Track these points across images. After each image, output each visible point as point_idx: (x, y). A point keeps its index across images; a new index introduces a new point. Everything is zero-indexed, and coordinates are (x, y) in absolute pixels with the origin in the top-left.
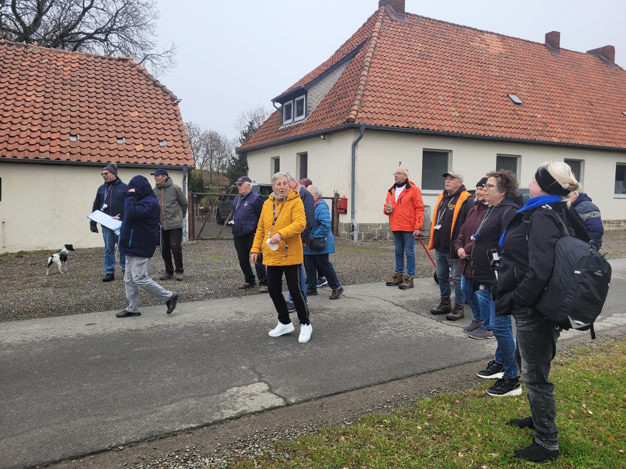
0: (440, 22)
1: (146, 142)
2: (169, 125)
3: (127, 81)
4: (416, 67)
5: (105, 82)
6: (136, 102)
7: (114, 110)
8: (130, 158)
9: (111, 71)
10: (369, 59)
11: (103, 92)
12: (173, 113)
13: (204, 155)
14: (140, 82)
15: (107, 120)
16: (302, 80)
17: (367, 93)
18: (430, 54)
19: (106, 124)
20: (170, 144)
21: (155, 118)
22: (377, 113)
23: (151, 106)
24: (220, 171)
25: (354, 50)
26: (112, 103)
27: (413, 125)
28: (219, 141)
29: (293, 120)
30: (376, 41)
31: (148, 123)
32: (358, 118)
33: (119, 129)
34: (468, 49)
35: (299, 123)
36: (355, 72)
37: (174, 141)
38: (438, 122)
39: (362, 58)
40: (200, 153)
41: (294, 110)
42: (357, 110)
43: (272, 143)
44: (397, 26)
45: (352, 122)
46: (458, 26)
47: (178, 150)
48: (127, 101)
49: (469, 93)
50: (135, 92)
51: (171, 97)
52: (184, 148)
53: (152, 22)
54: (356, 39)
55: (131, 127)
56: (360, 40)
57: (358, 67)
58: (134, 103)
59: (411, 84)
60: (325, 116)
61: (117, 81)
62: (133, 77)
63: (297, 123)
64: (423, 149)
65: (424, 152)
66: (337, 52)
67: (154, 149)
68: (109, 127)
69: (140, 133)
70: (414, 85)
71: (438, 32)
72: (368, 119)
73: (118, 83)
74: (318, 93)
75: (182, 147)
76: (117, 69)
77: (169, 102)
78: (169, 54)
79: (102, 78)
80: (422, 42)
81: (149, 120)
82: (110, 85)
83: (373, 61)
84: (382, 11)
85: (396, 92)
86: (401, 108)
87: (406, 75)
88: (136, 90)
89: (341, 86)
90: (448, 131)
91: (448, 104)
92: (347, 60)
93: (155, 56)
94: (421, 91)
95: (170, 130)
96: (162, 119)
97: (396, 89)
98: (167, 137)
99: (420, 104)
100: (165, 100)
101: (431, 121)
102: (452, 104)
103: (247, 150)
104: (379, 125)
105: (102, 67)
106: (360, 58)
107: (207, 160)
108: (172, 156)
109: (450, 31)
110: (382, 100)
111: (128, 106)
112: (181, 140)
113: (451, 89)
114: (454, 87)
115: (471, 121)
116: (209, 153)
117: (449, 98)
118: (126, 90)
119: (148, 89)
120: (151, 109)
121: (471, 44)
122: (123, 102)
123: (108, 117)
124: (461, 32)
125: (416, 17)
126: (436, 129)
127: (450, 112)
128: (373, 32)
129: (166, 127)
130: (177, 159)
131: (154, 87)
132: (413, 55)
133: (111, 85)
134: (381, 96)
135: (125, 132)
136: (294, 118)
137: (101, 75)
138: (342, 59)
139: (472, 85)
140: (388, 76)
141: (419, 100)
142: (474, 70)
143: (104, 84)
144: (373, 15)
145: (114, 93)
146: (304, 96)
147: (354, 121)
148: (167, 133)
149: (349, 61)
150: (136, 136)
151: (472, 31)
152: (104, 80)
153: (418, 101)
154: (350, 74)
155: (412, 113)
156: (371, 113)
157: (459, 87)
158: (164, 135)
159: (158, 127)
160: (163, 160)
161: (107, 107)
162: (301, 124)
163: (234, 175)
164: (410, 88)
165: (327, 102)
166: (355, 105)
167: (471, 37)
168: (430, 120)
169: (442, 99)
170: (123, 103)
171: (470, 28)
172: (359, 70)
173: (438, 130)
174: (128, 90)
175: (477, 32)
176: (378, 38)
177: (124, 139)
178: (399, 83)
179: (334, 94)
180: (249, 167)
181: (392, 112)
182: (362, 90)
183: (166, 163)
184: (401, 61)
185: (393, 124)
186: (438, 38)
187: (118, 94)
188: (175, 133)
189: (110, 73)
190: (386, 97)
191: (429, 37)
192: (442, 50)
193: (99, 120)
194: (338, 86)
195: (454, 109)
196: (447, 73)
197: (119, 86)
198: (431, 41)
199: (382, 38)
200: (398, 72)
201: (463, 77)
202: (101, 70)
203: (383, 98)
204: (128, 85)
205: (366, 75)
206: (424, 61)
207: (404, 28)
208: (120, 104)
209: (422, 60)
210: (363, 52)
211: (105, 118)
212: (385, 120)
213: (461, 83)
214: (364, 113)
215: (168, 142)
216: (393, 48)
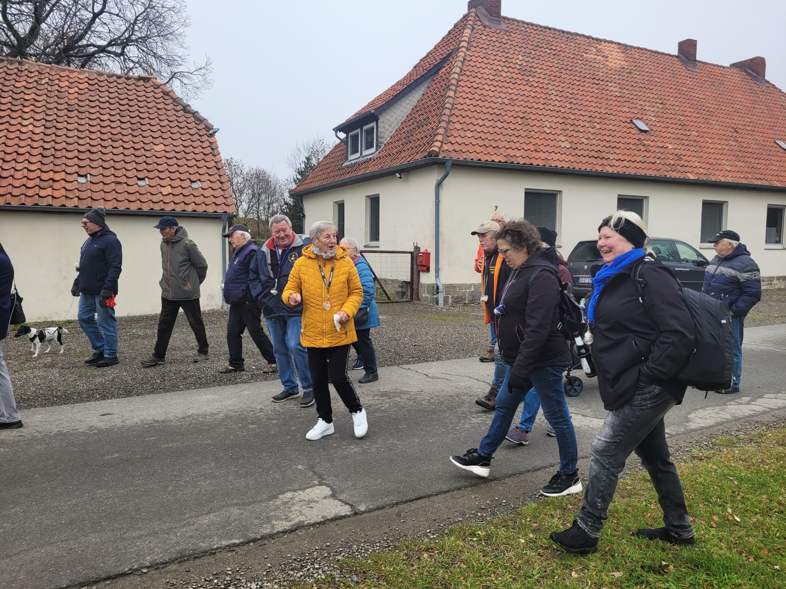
0: (546, 28)
1: (174, 184)
2: (203, 161)
3: (150, 105)
4: (516, 85)
5: (122, 108)
6: (162, 132)
7: (134, 142)
8: (154, 204)
9: (129, 93)
10: (456, 76)
11: (119, 120)
12: (209, 146)
13: (249, 199)
14: (166, 107)
15: (125, 155)
16: (372, 104)
17: (454, 119)
18: (533, 69)
19: (123, 160)
20: (205, 185)
21: (185, 153)
22: (466, 145)
23: (180, 138)
25: (437, 64)
26: (131, 134)
27: (512, 159)
28: (268, 182)
29: (361, 154)
30: (465, 53)
31: (177, 159)
32: (443, 151)
33: (140, 167)
34: (580, 62)
35: (369, 157)
36: (438, 93)
37: (211, 182)
38: (544, 156)
39: (447, 74)
40: (245, 197)
41: (362, 142)
42: (441, 140)
43: (334, 184)
44: (491, 34)
45: (435, 156)
46: (568, 33)
47: (216, 193)
48: (149, 131)
49: (583, 119)
50: (160, 120)
51: (205, 125)
52: (222, 190)
53: (181, 30)
54: (440, 50)
55: (155, 164)
56: (444, 52)
57: (442, 86)
58: (159, 133)
59: (509, 107)
60: (401, 148)
61: (136, 106)
62: (157, 101)
63: (365, 158)
64: (526, 189)
65: (526, 193)
66: (415, 67)
67: (185, 192)
68: (128, 165)
69: (167, 171)
70: (513, 108)
71: (544, 41)
72: (456, 152)
73: (138, 108)
74: (392, 119)
75: (220, 190)
76: (137, 91)
77: (203, 132)
78: (203, 71)
79: (118, 102)
80: (524, 54)
81: (178, 156)
82: (128, 111)
83: (461, 78)
84: (473, 14)
85: (490, 117)
86: (497, 137)
87: (503, 96)
88: (161, 118)
89: (421, 110)
90: (556, 167)
91: (557, 132)
92: (429, 77)
93: (185, 74)
94: (521, 116)
95: (205, 168)
96: (195, 153)
97: (491, 114)
98: (202, 176)
99: (521, 132)
100: (197, 129)
101: (534, 154)
102: (561, 132)
103: (303, 192)
104: (469, 159)
105: (118, 88)
106: (445, 75)
107: (253, 206)
108: (208, 201)
109: (558, 40)
110: (472, 128)
111: (151, 137)
112: (218, 180)
113: (560, 114)
114: (563, 110)
115: (585, 153)
116: (256, 197)
117: (558, 125)
118: (149, 117)
119: (177, 116)
120: (180, 142)
121: (585, 55)
122: (144, 132)
123: (126, 152)
124: (572, 40)
125: (515, 23)
126: (541, 165)
127: (559, 143)
128: (461, 41)
129: (200, 164)
130: (214, 204)
131: (183, 114)
132: (512, 71)
133: (130, 111)
134: (472, 123)
135: (148, 171)
136: (361, 151)
137: (117, 98)
138: (422, 76)
139: (586, 108)
140: (480, 97)
141: (520, 127)
142: (589, 89)
143: (120, 110)
144: (461, 20)
145: (133, 121)
146: (374, 124)
147: (437, 154)
148: (201, 171)
149: (431, 78)
150: (162, 175)
151: (586, 39)
152: (120, 104)
153: (518, 129)
154: (432, 95)
155: (511, 145)
156: (459, 144)
157: (570, 111)
158: (197, 174)
159: (190, 163)
160: (197, 206)
161: (125, 139)
162: (371, 159)
164: (508, 113)
165: (404, 131)
166: (438, 134)
167: (584, 47)
168: (534, 153)
169: (548, 127)
170: (144, 134)
171: (584, 36)
172: (444, 90)
173: (544, 166)
174: (151, 117)
175: (593, 41)
176: (468, 49)
177: (146, 179)
178: (494, 106)
179: (412, 121)
180: (305, 214)
181: (486, 142)
182: (447, 115)
183: (200, 209)
184: (497, 78)
185: (486, 159)
186: (543, 49)
187: (139, 122)
188: (211, 172)
189: (127, 96)
190: (478, 124)
191: (532, 47)
192: (549, 63)
193: (115, 156)
194: (417, 111)
195: (563, 139)
196: (555, 93)
197: (139, 112)
198: (534, 53)
199: (473, 49)
200: (493, 91)
201: (575, 97)
202: (117, 92)
203: (474, 125)
204: (151, 111)
205: (453, 96)
206: (526, 78)
207: (500, 36)
208: (141, 135)
209: (523, 77)
210: (448, 66)
211: (122, 153)
212: (477, 153)
213: (572, 105)
214: (450, 144)
215: (202, 183)
216: (486, 61)
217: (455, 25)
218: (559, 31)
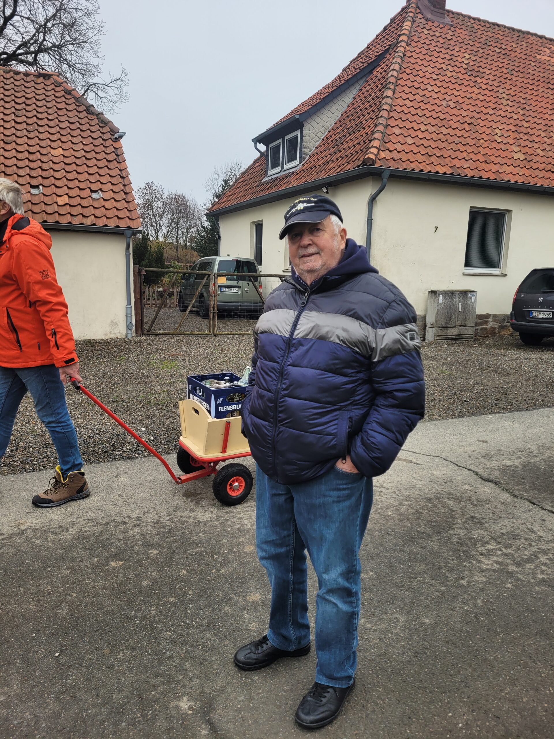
0: (494, 24)
1: (72, 193)
2: (106, 168)
3: (49, 105)
4: (462, 87)
5: (18, 107)
6: (61, 135)
7: (29, 145)
8: (48, 216)
9: (27, 90)
10: (395, 73)
11: (13, 120)
12: (113, 152)
14: (67, 107)
15: (17, 159)
16: (296, 110)
17: (392, 122)
18: (481, 69)
19: (15, 165)
20: (107, 196)
21: (86, 159)
22: (406, 153)
23: (81, 142)
24: (188, 244)
25: (371, 62)
26: (26, 136)
27: (459, 171)
29: (283, 168)
30: (405, 48)
31: (77, 165)
32: (379, 159)
33: (34, 173)
34: (533, 64)
35: (291, 171)
36: (373, 94)
37: (114, 192)
38: (495, 168)
39: (384, 73)
41: (284, 153)
42: (378, 146)
43: (252, 201)
44: (434, 29)
45: (370, 165)
46: (519, 31)
47: (119, 205)
48: (47, 133)
49: (538, 127)
50: (59, 121)
51: (110, 128)
52: (126, 202)
54: (374, 49)
55: (52, 170)
56: (380, 50)
57: (377, 86)
58: (58, 136)
59: (455, 111)
60: (329, 158)
61: (34, 105)
62: (58, 100)
63: (287, 172)
64: (471, 207)
65: (471, 213)
66: (344, 70)
67: (84, 203)
68: (21, 170)
69: (64, 179)
70: (459, 112)
71: (492, 39)
72: (394, 160)
73: (35, 107)
74: (319, 127)
75: (124, 201)
76: (35, 88)
77: (107, 136)
78: (119, 83)
79: (14, 100)
80: (471, 52)
81: (78, 162)
82: (24, 111)
83: (401, 76)
84: (413, 5)
85: (434, 122)
86: (441, 145)
87: (448, 98)
88: (61, 119)
89: (352, 115)
90: (509, 181)
91: (509, 141)
92: (361, 78)
93: (100, 86)
94: (469, 122)
95: (108, 176)
96: (97, 160)
97: (434, 119)
98: (104, 186)
99: (469, 140)
100: (101, 133)
101: (484, 166)
102: (514, 141)
103: (219, 212)
104: (409, 170)
105: (15, 85)
106: (381, 73)
108: (110, 214)
109: (508, 38)
110: (413, 134)
111: (48, 140)
112: (122, 190)
113: (511, 121)
114: (515, 117)
115: (542, 166)
117: (510, 133)
118: (47, 118)
119: (79, 118)
120: (81, 146)
121: (538, 57)
122: (41, 135)
123: (19, 156)
124: (523, 40)
125: (461, 17)
126: (492, 178)
127: (512, 153)
128: (400, 36)
129: (102, 172)
130: (116, 218)
131: (86, 115)
132: (457, 70)
133: (26, 111)
134: (412, 128)
135: (43, 178)
136: (283, 165)
137: (13, 96)
138: (354, 76)
139: (541, 115)
140: (422, 99)
141: (468, 134)
142: (544, 94)
143: (16, 109)
144: (399, 13)
145: (30, 121)
146: (298, 132)
147: (373, 162)
148: (103, 180)
149: (364, 79)
150: (59, 183)
151: (539, 39)
152: (16, 103)
153: (465, 136)
154: (365, 97)
155: (458, 154)
156: (398, 152)
157: (523, 118)
158: (99, 183)
159: (91, 171)
160: (97, 219)
161: (19, 141)
162: (293, 173)
163: (204, 248)
164: (453, 117)
165: (332, 139)
166: (374, 139)
167: (537, 47)
168: (483, 164)
169: (499, 135)
170: (41, 136)
171: (536, 35)
172: (380, 91)
173: (495, 179)
174: (50, 117)
175: (546, 41)
176: (408, 45)
177: (41, 187)
178: (438, 109)
179: (341, 128)
180: (221, 235)
181: (429, 151)
182: (385, 118)
183: (101, 223)
184: (441, 78)
185: (430, 170)
186: (491, 47)
187: (36, 123)
188: (114, 180)
189: (24, 94)
190: (420, 129)
191: (479, 45)
192: (498, 64)
193: (6, 160)
194: (348, 116)
195: (517, 149)
196: (506, 97)
197: (37, 112)
198: (481, 51)
199: (414, 44)
200: (436, 93)
201: (529, 103)
202: (13, 89)
203: (415, 130)
204: (50, 111)
205: (392, 97)
206: (473, 79)
207: (445, 30)
208: (37, 137)
209: (470, 78)
210: (385, 64)
211: (15, 157)
212: (419, 163)
213: (525, 112)
214: (387, 151)
215: (105, 193)
216: (428, 58)
217: (391, 20)
218: (509, 28)
